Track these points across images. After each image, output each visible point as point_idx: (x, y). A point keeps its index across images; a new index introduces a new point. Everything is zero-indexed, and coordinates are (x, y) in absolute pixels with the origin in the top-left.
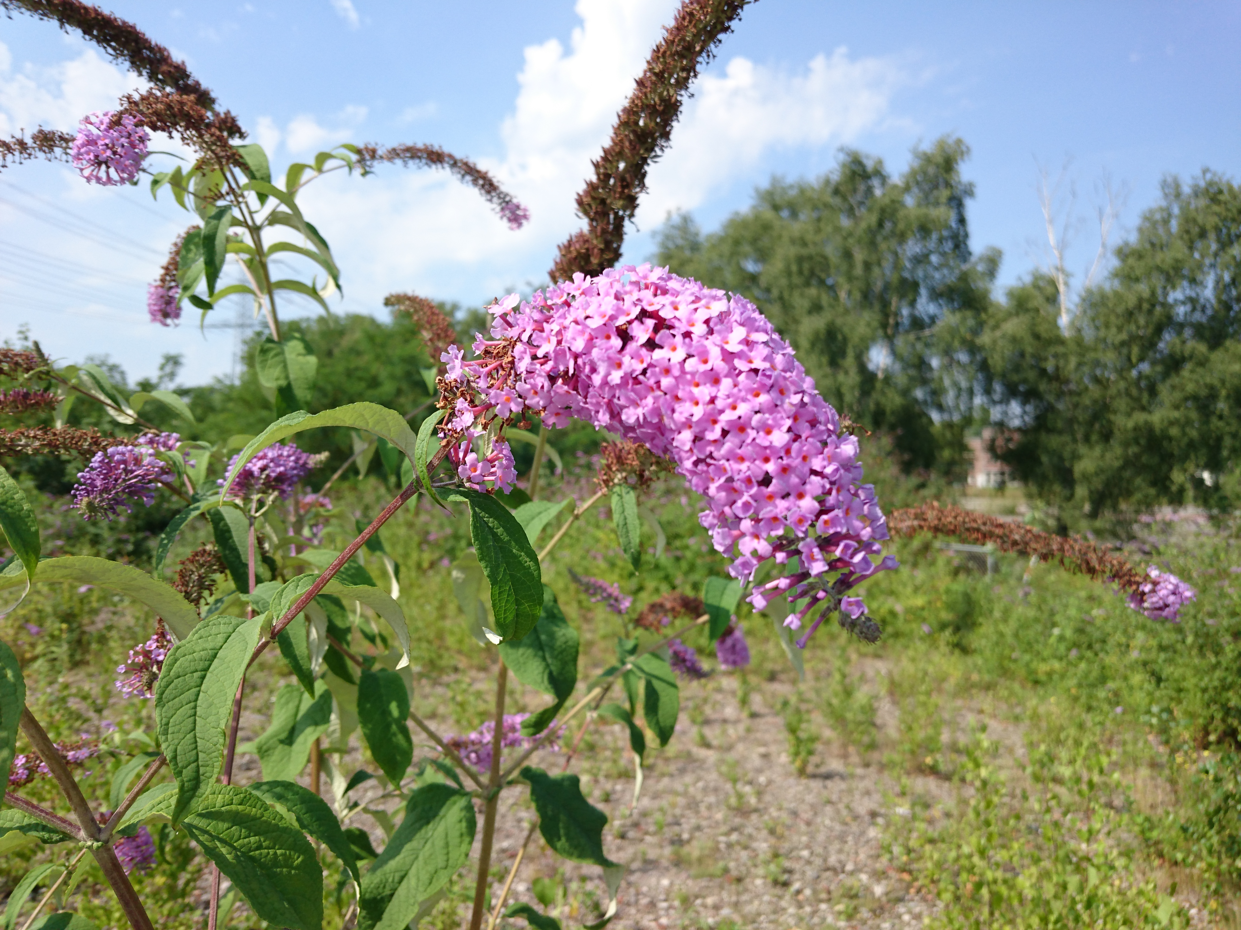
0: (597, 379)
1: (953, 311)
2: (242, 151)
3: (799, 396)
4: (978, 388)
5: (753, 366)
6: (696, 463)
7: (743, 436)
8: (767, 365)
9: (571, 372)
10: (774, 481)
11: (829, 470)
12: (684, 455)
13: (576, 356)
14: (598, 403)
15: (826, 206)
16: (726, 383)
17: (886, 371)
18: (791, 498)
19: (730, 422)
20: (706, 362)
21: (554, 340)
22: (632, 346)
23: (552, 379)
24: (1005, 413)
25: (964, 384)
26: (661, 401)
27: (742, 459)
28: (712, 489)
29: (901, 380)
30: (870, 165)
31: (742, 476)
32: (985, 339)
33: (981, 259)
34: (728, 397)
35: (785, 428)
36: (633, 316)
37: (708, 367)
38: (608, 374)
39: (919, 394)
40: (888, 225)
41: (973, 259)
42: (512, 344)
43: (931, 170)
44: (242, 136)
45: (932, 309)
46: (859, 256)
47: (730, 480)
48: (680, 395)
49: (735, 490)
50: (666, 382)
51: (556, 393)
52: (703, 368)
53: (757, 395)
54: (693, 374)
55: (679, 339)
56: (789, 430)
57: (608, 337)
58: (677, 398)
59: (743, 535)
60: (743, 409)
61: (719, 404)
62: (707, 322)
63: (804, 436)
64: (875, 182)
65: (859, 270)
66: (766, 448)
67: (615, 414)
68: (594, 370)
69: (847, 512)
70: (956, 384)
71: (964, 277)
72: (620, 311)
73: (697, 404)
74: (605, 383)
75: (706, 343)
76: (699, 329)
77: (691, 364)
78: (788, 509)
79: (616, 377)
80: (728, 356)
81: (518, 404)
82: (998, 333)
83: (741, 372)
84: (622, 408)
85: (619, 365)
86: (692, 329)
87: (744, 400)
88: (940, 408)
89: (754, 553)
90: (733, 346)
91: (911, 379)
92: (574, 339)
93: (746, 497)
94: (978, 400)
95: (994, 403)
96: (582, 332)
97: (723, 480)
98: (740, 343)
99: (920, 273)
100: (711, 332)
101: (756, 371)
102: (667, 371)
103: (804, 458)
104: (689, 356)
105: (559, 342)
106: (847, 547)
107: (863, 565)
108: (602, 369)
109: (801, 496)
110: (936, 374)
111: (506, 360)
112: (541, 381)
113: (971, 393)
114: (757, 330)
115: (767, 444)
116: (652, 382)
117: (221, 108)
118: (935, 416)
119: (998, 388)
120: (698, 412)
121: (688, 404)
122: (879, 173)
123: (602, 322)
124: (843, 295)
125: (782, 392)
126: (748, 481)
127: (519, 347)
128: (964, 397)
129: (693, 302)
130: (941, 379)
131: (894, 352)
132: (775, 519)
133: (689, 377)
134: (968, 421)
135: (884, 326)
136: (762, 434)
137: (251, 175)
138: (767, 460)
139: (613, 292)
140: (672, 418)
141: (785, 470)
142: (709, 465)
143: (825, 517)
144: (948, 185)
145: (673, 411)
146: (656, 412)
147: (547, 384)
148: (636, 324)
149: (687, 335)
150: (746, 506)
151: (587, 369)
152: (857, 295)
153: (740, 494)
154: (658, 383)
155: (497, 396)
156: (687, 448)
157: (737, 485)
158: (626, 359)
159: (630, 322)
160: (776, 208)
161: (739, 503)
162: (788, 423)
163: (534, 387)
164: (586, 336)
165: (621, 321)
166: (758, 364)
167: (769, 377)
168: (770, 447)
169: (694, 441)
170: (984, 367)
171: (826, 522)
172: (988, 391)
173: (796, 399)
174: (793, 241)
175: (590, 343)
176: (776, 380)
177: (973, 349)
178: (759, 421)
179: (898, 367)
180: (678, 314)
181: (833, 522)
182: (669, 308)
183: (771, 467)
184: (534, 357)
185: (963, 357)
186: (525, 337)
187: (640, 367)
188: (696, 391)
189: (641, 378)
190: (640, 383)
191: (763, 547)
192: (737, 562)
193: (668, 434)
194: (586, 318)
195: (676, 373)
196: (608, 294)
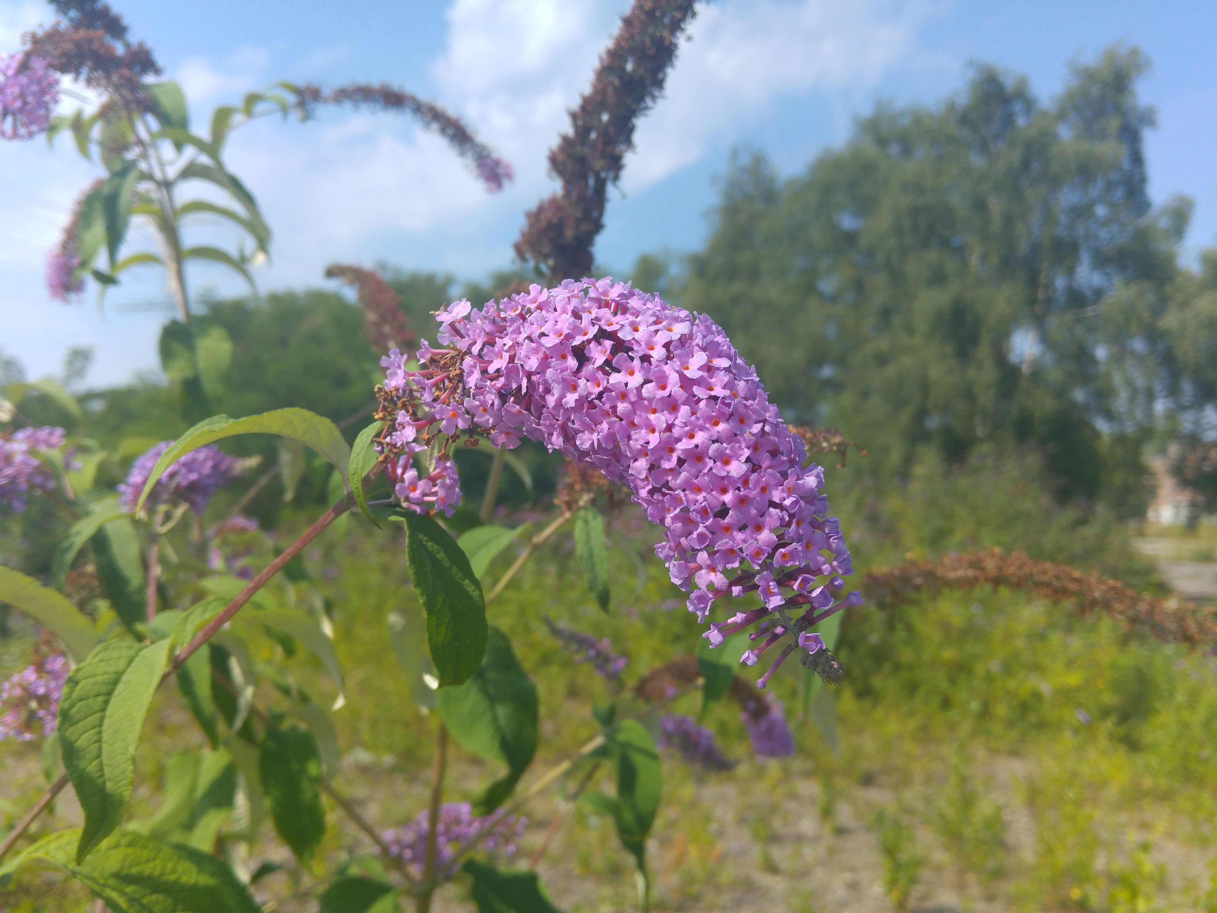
0: (551, 400)
3: (760, 426)
5: (713, 393)
6: (651, 492)
7: (699, 466)
8: (727, 393)
9: (524, 390)
10: (730, 512)
11: (788, 502)
12: (639, 483)
13: (529, 375)
14: (552, 425)
16: (684, 410)
18: (748, 531)
19: (685, 451)
20: (664, 388)
21: (506, 356)
22: (589, 368)
23: (503, 397)
26: (617, 427)
27: (699, 490)
28: (668, 521)
31: (698, 506)
34: (685, 424)
35: (743, 459)
36: (590, 336)
37: (666, 393)
38: (562, 396)
42: (461, 356)
47: (686, 510)
48: (636, 421)
49: (691, 521)
50: (622, 407)
51: (507, 412)
52: (660, 394)
53: (716, 424)
54: (650, 400)
55: (637, 363)
56: (748, 460)
57: (564, 357)
58: (633, 425)
59: (699, 567)
60: (700, 438)
61: (676, 432)
62: (667, 346)
63: (763, 467)
66: (723, 478)
67: (569, 437)
68: (548, 390)
69: (806, 546)
72: (577, 330)
73: (653, 431)
74: (559, 404)
75: (666, 368)
76: (658, 353)
77: (648, 390)
78: (744, 541)
79: (571, 399)
80: (686, 383)
81: (465, 421)
83: (700, 400)
84: (577, 432)
85: (575, 388)
86: (651, 353)
87: (702, 428)
89: (710, 586)
90: (693, 373)
92: (528, 357)
93: (701, 529)
96: (536, 350)
97: (678, 510)
98: (699, 369)
100: (669, 357)
101: (715, 398)
102: (624, 396)
103: (763, 489)
104: (647, 381)
105: (512, 359)
106: (805, 581)
107: (822, 600)
108: (556, 391)
109: (758, 528)
111: (454, 372)
112: (491, 398)
114: (720, 355)
115: (724, 474)
116: (607, 406)
120: (654, 440)
121: (643, 431)
123: (557, 341)
125: (742, 421)
126: (704, 513)
127: (469, 360)
129: (654, 323)
132: (731, 551)
133: (646, 402)
136: (718, 464)
138: (724, 491)
139: (570, 308)
140: (628, 444)
141: (742, 501)
142: (664, 495)
143: (783, 550)
145: (629, 438)
146: (611, 437)
147: (497, 402)
148: (593, 345)
149: (646, 359)
150: (702, 537)
151: (541, 389)
153: (697, 526)
154: (614, 408)
155: (442, 411)
156: (643, 476)
157: (693, 515)
158: (582, 382)
159: (587, 343)
160: (882, 141)
161: (695, 535)
162: (747, 453)
163: (483, 403)
164: (541, 355)
165: (577, 341)
166: (718, 391)
167: (728, 405)
168: (728, 477)
169: (649, 470)
171: (783, 555)
173: (756, 428)
175: (544, 363)
176: (736, 408)
178: (717, 451)
180: (637, 335)
181: (791, 556)
182: (628, 328)
183: (728, 498)
184: (485, 373)
186: (475, 350)
187: (597, 390)
188: (652, 417)
189: (597, 402)
190: (595, 407)
191: (718, 579)
192: (694, 595)
193: (624, 461)
194: (543, 334)
195: (633, 398)
196: (565, 311)
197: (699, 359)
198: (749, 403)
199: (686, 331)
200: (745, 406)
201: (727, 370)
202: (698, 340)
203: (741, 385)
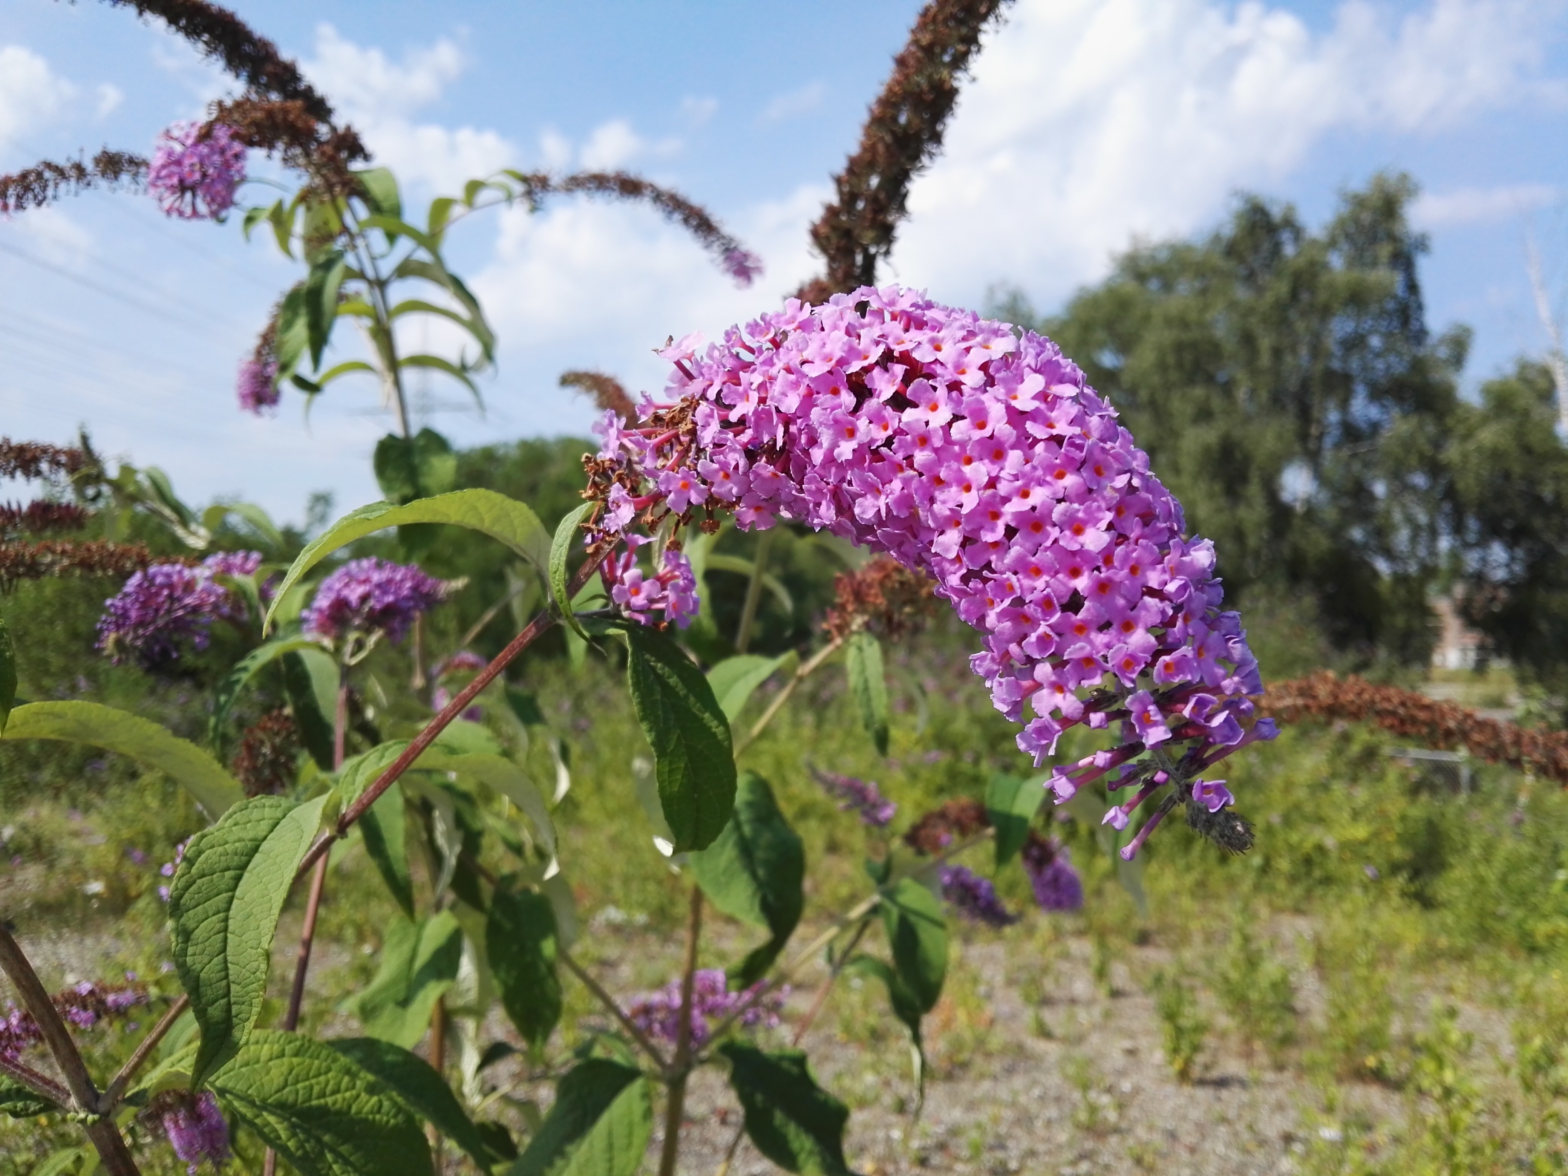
0: (817, 455)
1: (1405, 415)
2: (366, 178)
3: (1125, 478)
4: (1442, 525)
5: (1054, 432)
6: (965, 579)
7: (1038, 537)
8: (1077, 430)
9: (780, 443)
10: (1087, 604)
11: (1171, 587)
12: (947, 566)
13: (788, 421)
14: (819, 491)
15: (1215, 271)
16: (1014, 457)
17: (1308, 501)
18: (1113, 631)
19: (1019, 515)
20: (982, 426)
21: (754, 396)
22: (871, 404)
23: (751, 455)
24: (1484, 561)
25: (1422, 518)
26: (915, 484)
27: (1038, 572)
28: (991, 619)
29: (1330, 514)
30: (1276, 213)
31: (1036, 596)
32: (1452, 452)
33: (1442, 341)
34: (1016, 477)
35: (1103, 525)
36: (872, 359)
37: (987, 432)
38: (834, 445)
39: (1357, 534)
40: (1305, 297)
41: (1431, 341)
42: (692, 405)
43: (1366, 217)
44: (367, 157)
45: (1374, 412)
46: (1265, 343)
47: (1019, 602)
48: (942, 475)
49: (1026, 618)
50: (921, 457)
51: (758, 475)
52: (977, 435)
53: (1061, 476)
54: (963, 444)
55: (942, 392)
56: (1110, 527)
57: (836, 392)
58: (938, 482)
59: (1038, 686)
60: (1038, 496)
61: (1003, 488)
62: (984, 367)
63: (1133, 536)
64: (1286, 236)
65: (1265, 360)
66: (1074, 553)
67: (844, 505)
68: (813, 441)
69: (1199, 651)
70: (1410, 520)
71: (1418, 365)
72: (853, 353)
73: (968, 489)
74: (830, 459)
75: (984, 397)
76: (972, 378)
77: (959, 430)
78: (1108, 646)
79: (846, 450)
80: (1016, 417)
81: (700, 492)
82: (1471, 446)
83: (1036, 441)
84: (855, 496)
85: (852, 433)
86: (962, 378)
87: (1041, 483)
88: (1389, 554)
89: (1055, 712)
90: (1025, 402)
91: (1344, 511)
92: (784, 394)
93: (1043, 628)
94: (1444, 543)
95: (1467, 546)
96: (796, 385)
97: (1007, 602)
98: (1035, 398)
99: (1354, 364)
100: (990, 382)
101: (1058, 440)
102: (924, 440)
103: (1133, 570)
104: (957, 418)
105: (762, 400)
106: (1201, 703)
107: (1226, 731)
108: (825, 439)
109: (1128, 627)
110: (1381, 506)
111: (684, 427)
112: (735, 458)
113: (1434, 533)
114: (1061, 381)
115: (1076, 547)
116: (900, 456)
117: (340, 120)
118: (1382, 566)
119: (1472, 524)
120: (970, 501)
121: (954, 489)
122: (1290, 223)
123: (826, 368)
124: (1241, 394)
125: (1098, 471)
126: (1046, 604)
127: (704, 408)
128: (1424, 536)
129: (964, 339)
130: (1388, 512)
131: (1319, 476)
132: (1089, 660)
133: (957, 448)
134: (1429, 572)
135: (1303, 436)
136: (1067, 533)
137: (375, 206)
138: (1075, 573)
139: (843, 325)
140: (931, 510)
141: (1102, 587)
142: (985, 580)
143: (1167, 658)
144: (1392, 238)
145: (932, 500)
146: (905, 501)
147: (742, 462)
148: (876, 372)
149: (955, 386)
150: (1044, 641)
151: (803, 439)
152: (1264, 395)
153: (1035, 624)
154: (909, 458)
155: (668, 480)
156: (952, 555)
157: (1030, 609)
158: (862, 423)
159: (867, 370)
160: (1141, 277)
161: (1033, 637)
162: (1109, 516)
163: (724, 466)
164: (802, 390)
165: (855, 367)
166: (1062, 428)
167: (1080, 447)
168: (1081, 552)
169: (963, 545)
170: (1450, 493)
171: (1167, 666)
172: (1458, 529)
173: (1121, 481)
174: (1168, 322)
175: (808, 401)
176: (1090, 452)
177: (1435, 469)
178: (1064, 514)
179: (1323, 496)
180: (940, 356)
181: (1180, 666)
182: (927, 347)
183: (1082, 583)
184: (726, 424)
185: (1419, 480)
186: (712, 394)
187: (882, 435)
188: (967, 470)
189: (884, 450)
190: (882, 459)
191: (1068, 703)
192: (1029, 727)
193: (924, 536)
194: (803, 363)
195: (938, 442)
196: (835, 327)
197: (1034, 383)
198: (1109, 445)
199: (1011, 348)
200: (1103, 449)
201: (1075, 399)
202: (1029, 359)
203: (1094, 421)
